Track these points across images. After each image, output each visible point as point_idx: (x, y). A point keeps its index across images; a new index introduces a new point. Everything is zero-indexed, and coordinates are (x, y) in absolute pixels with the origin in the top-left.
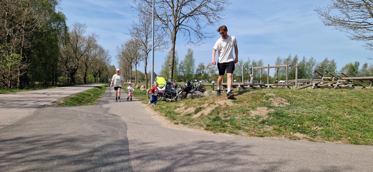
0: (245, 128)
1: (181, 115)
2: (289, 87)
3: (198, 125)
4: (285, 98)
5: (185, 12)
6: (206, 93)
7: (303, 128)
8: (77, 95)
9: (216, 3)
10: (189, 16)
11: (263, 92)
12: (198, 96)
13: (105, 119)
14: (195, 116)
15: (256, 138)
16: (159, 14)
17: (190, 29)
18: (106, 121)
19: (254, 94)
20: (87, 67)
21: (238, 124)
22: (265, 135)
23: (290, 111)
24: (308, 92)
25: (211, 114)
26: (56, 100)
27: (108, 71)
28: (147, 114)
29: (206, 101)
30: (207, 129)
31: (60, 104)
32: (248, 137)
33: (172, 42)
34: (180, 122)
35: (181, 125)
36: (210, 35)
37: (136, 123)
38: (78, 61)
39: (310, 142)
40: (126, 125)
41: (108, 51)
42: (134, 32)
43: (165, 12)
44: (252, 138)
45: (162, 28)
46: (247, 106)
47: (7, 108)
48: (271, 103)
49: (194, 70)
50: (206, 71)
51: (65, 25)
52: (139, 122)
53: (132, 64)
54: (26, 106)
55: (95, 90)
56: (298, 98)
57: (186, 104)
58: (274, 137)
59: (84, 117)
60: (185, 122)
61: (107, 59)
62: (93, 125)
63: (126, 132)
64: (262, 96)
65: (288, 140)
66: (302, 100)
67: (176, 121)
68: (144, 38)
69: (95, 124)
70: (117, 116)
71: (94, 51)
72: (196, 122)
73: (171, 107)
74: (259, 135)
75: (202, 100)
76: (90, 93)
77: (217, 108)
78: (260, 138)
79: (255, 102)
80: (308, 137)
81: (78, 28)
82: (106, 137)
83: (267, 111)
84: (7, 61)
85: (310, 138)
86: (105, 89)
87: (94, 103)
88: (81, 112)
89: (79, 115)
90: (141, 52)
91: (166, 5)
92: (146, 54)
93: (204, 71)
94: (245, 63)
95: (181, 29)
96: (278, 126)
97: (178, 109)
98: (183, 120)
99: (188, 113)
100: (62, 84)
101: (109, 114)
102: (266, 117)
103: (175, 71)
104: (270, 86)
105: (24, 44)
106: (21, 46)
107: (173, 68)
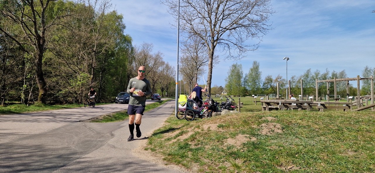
2: (349, 105)
4: (282, 124)
14: (171, 142)
17: (229, 43)
23: (276, 141)
33: (210, 57)
36: (252, 48)
48: (260, 129)
49: (261, 84)
50: (275, 85)
72: (165, 149)
77: (197, 132)
81: (146, 48)
93: (272, 84)
94: (323, 75)
102: (239, 148)
103: (240, 85)
104: (322, 105)
105: (95, 65)
106: (92, 66)
107: (210, 84)
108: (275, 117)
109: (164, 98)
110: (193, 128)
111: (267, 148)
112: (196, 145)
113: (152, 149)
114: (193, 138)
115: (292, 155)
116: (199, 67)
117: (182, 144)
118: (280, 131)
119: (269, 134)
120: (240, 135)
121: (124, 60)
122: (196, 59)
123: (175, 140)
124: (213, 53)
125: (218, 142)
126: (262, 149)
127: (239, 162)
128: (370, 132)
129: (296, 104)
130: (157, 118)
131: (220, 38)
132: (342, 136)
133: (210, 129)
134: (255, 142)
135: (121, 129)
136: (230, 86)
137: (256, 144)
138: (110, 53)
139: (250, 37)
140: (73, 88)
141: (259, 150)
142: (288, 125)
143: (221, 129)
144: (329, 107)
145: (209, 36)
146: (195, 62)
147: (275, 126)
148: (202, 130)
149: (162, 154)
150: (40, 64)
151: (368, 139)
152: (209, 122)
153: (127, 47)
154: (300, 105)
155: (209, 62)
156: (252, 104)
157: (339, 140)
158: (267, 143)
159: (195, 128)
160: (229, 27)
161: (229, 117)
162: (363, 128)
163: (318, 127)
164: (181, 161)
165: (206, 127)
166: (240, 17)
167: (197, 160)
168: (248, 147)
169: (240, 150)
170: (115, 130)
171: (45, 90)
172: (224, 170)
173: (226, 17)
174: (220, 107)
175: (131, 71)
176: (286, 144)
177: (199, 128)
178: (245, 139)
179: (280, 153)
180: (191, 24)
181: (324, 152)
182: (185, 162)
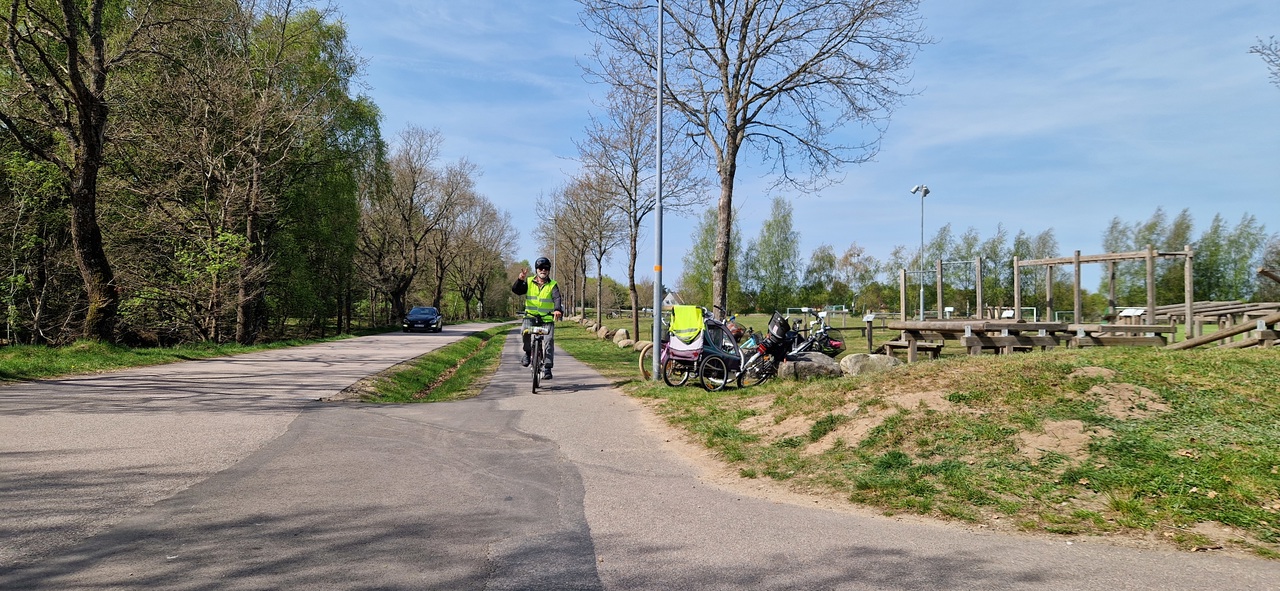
0: (1004, 497)
1: (762, 445)
2: (1163, 335)
3: (827, 482)
4: (1149, 388)
5: (766, 77)
6: (846, 362)
7: (1231, 504)
8: (416, 365)
9: (876, 44)
10: (780, 90)
11: (1064, 362)
12: (818, 373)
13: (508, 451)
14: (814, 449)
15: (1046, 538)
16: (676, 89)
17: (784, 136)
18: (512, 461)
19: (1030, 368)
20: (443, 269)
21: (973, 482)
22: (1081, 527)
24: (1241, 362)
25: (870, 443)
26: (353, 381)
27: (508, 281)
28: (643, 434)
29: (850, 396)
30: (858, 500)
31: (366, 397)
32: (1017, 535)
33: (722, 182)
34: (760, 468)
35: (763, 479)
36: (855, 154)
37: (611, 470)
38: (415, 250)
39: (1262, 559)
40: (580, 477)
41: (507, 215)
42: (594, 153)
43: (697, 82)
44: (1029, 536)
45: (688, 134)
46: (1004, 416)
47: (213, 410)
48: (1097, 403)
49: (798, 273)
50: (841, 275)
51: (377, 136)
52: (620, 466)
53: (586, 256)
54: (265, 403)
55: (470, 345)
56: (1202, 386)
57: (778, 401)
58: (1116, 537)
59: (445, 444)
60: (778, 471)
61: (503, 241)
62: (475, 472)
63: (580, 503)
64: (1063, 378)
65: (1172, 549)
66: (1217, 393)
67: (745, 467)
68: (628, 170)
69: (481, 471)
70: (546, 440)
71: (466, 215)
73: (725, 410)
74: (1056, 527)
75: (836, 389)
76: (453, 357)
77: (891, 420)
78: (1060, 537)
79: (1035, 401)
80: (1250, 540)
81: (415, 144)
82: (518, 520)
83: (1084, 436)
84: (207, 256)
85: (1260, 544)
86: (501, 342)
87: (469, 392)
88: (432, 425)
89: (427, 437)
90: (615, 216)
91: (699, 58)
92: (633, 224)
93: (833, 274)
94: (986, 243)
95: (752, 137)
96: (1131, 494)
97: (751, 419)
98: (771, 460)
99: (786, 437)
100: (366, 324)
101: (521, 434)
104: (1088, 333)
105: (257, 203)
106: (249, 209)
109: (472, 321)
112: (918, 456)
113: (766, 474)
114: (893, 436)
117: (880, 454)
118: (1166, 409)
120: (1050, 425)
124: (733, 166)
125: (992, 444)
133: (933, 407)
140: (189, 285)
143: (966, 408)
146: (630, 198)
148: (903, 412)
149: (827, 485)
153: (362, 140)
154: (1026, 339)
165: (910, 400)
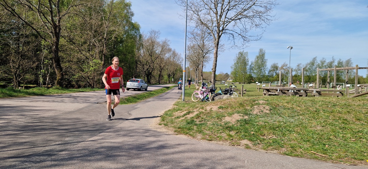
0: (206, 132)
1: (172, 118)
2: (342, 93)
14: (180, 119)
20: (161, 69)
22: (216, 139)
23: (263, 119)
25: (192, 118)
30: (175, 131)
38: (153, 64)
43: (210, 18)
44: (201, 141)
51: (139, 33)
58: (220, 142)
72: (175, 124)
74: (209, 139)
77: (201, 112)
81: (153, 34)
99: (179, 116)
102: (233, 123)
103: (245, 73)
104: (317, 92)
105: (105, 51)
106: (103, 53)
107: (215, 72)
108: (266, 101)
109: (171, 84)
110: (198, 109)
111: (255, 123)
112: (200, 121)
113: (164, 124)
114: (198, 116)
115: (274, 129)
116: (206, 54)
117: (189, 121)
118: (268, 112)
119: (259, 114)
120: (236, 114)
121: (133, 47)
122: (202, 47)
123: (183, 118)
124: (218, 42)
125: (218, 119)
126: (251, 124)
127: (232, 133)
128: (341, 113)
129: (293, 91)
130: (165, 101)
131: (225, 28)
132: (317, 116)
133: (212, 110)
134: (247, 119)
135: (136, 110)
136: (235, 73)
137: (247, 120)
138: (119, 40)
139: (254, 28)
140: (86, 73)
141: (249, 125)
142: (276, 107)
143: (221, 110)
144: (323, 94)
145: (215, 26)
146: (202, 50)
147: (264, 108)
148: (205, 111)
149: (173, 127)
150: (57, 50)
151: (338, 118)
152: (211, 104)
153: (136, 34)
154: (296, 93)
155: (215, 51)
156: (255, 91)
157: (314, 118)
158: (256, 120)
159: (199, 109)
160: (233, 18)
161: (229, 100)
162: (337, 111)
163: (300, 109)
164: (188, 132)
165: (208, 108)
166: (244, 8)
167: (201, 132)
168: (241, 123)
169: (234, 125)
170: (131, 110)
171: (62, 75)
172: (221, 138)
173: (232, 8)
174: (223, 93)
175: (139, 57)
176: (271, 121)
177: (203, 109)
178: (239, 117)
179: (264, 127)
180: (198, 15)
181: (299, 127)
182: (191, 133)
